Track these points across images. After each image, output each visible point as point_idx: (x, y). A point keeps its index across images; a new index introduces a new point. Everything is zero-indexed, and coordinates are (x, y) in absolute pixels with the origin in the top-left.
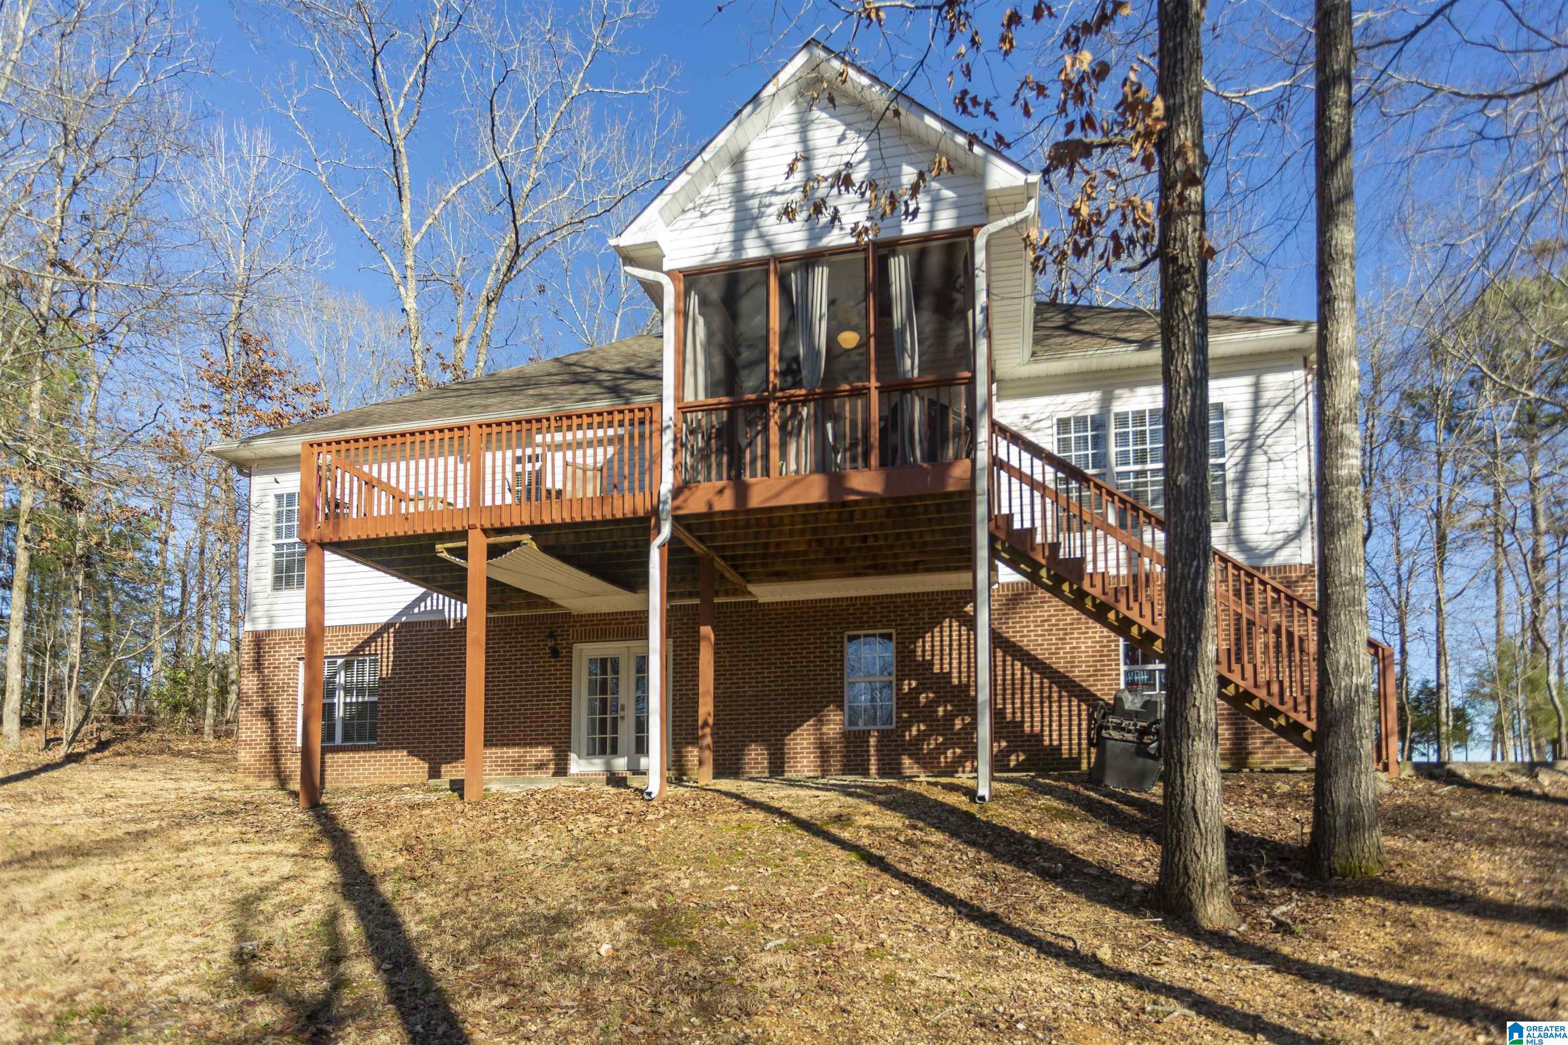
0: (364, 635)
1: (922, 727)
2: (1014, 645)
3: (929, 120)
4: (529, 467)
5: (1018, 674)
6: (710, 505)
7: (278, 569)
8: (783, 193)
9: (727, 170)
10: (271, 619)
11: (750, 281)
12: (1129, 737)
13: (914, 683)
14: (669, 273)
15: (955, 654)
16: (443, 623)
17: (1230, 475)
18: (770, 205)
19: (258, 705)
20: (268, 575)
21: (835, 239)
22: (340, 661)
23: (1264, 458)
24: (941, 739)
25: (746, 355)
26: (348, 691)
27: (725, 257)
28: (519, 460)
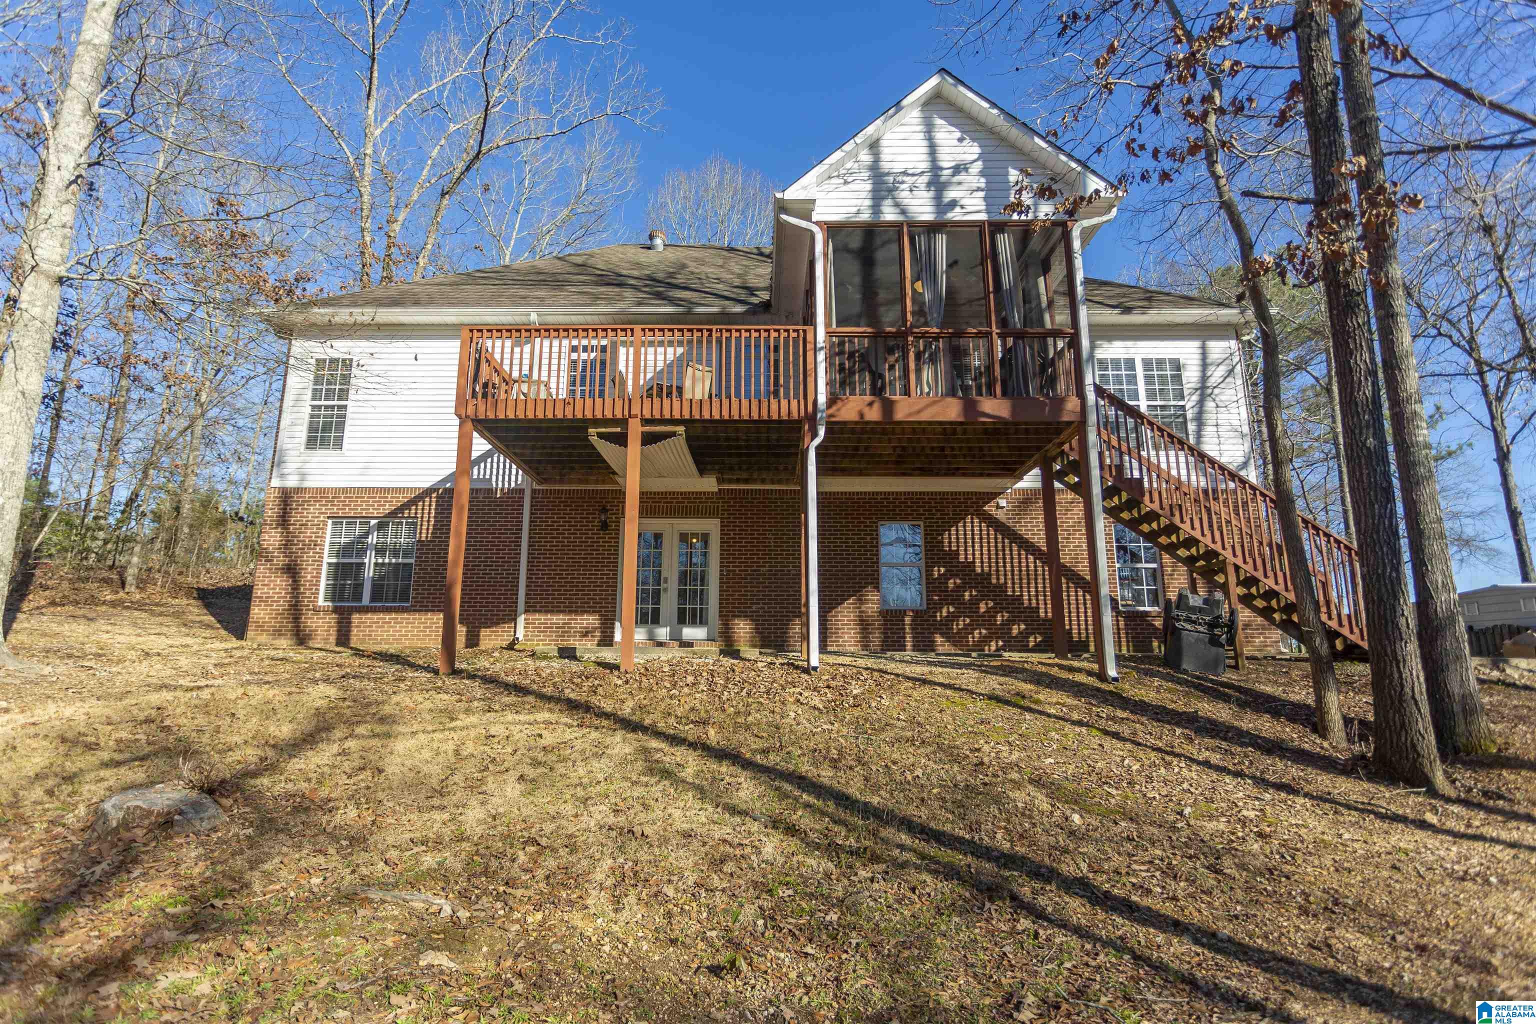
0: (403, 499)
1: (952, 609)
2: (1027, 541)
3: (1037, 140)
4: (584, 356)
5: (1032, 565)
6: (862, 415)
7: (312, 428)
8: (913, 175)
9: (866, 151)
10: (303, 476)
11: (885, 237)
12: (1201, 629)
13: (942, 570)
14: (817, 223)
15: (977, 546)
16: (490, 491)
17: (1189, 415)
18: (903, 182)
19: (280, 560)
20: (302, 434)
21: (956, 215)
22: (373, 522)
23: (1213, 404)
24: (968, 621)
25: (882, 295)
26: (380, 551)
27: (865, 216)
28: (574, 349)
